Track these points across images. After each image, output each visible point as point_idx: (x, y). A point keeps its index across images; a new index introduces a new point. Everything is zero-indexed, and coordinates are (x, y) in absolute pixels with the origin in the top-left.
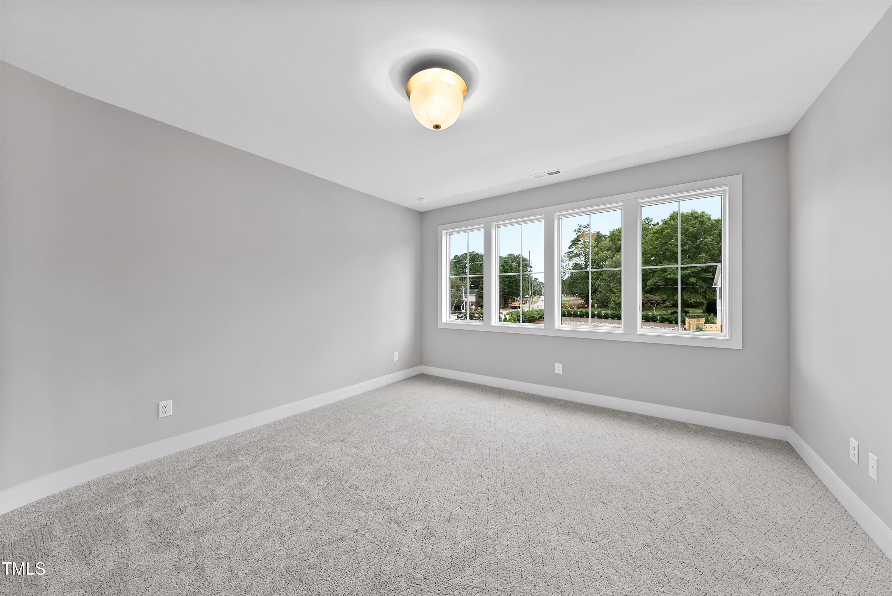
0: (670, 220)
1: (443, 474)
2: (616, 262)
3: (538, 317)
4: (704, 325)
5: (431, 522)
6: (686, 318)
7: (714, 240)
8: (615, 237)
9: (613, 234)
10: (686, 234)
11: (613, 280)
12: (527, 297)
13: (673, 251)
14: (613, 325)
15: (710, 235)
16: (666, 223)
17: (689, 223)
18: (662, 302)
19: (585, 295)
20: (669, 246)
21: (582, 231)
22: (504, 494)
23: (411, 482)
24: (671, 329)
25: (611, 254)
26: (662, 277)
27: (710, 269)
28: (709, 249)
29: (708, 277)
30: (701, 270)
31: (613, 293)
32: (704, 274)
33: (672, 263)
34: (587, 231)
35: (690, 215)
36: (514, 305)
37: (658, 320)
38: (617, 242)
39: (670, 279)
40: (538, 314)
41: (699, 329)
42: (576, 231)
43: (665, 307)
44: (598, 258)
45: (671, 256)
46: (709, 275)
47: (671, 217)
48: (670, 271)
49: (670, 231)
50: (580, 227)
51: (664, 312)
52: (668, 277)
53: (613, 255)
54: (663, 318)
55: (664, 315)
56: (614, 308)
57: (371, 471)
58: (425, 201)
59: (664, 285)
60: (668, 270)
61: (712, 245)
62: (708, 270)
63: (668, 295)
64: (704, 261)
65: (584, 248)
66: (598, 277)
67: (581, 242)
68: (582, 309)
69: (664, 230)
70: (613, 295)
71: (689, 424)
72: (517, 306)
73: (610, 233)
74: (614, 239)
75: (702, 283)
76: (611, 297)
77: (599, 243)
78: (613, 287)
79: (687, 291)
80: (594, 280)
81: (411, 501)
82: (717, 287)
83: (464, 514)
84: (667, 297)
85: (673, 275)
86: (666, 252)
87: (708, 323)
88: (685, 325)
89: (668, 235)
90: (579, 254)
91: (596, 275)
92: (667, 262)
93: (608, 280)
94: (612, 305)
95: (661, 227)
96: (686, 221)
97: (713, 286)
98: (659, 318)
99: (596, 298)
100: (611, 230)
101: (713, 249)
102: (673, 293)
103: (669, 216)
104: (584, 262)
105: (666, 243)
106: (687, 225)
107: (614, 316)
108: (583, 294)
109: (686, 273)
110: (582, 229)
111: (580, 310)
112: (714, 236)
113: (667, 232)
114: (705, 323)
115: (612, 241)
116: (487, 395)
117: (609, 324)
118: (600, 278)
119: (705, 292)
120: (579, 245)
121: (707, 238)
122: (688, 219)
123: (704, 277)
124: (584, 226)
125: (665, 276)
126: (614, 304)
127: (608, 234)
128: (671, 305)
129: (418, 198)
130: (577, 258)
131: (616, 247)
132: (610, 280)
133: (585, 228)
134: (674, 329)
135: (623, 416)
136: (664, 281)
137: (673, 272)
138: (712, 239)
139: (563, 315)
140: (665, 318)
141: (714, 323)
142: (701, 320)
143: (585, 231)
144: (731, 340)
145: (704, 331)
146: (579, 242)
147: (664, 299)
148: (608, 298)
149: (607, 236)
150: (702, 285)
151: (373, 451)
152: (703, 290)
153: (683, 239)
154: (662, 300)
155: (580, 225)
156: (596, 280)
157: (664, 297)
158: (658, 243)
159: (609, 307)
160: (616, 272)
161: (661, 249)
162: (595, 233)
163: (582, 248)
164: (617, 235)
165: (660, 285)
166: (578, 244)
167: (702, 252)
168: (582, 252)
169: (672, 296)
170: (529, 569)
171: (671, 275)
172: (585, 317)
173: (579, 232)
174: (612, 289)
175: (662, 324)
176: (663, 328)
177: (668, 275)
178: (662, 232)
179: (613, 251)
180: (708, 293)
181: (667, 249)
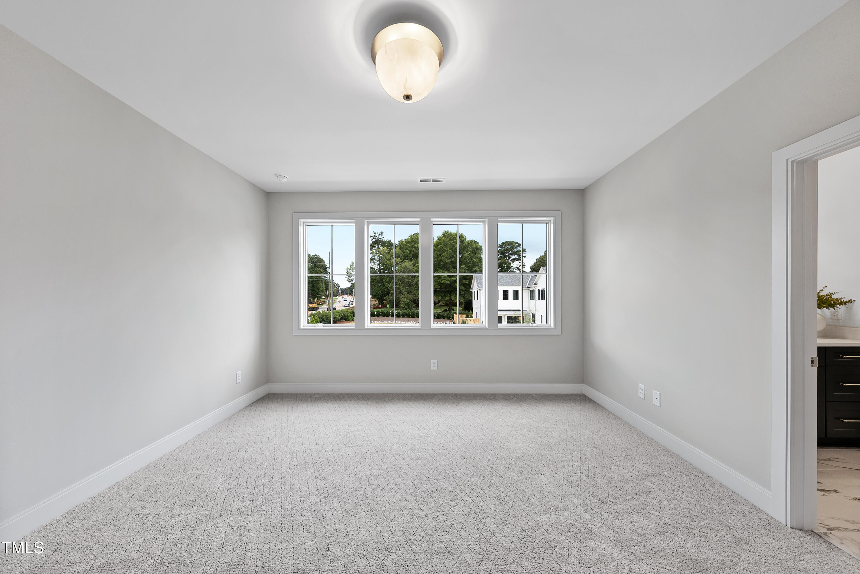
0: (443, 237)
1: (398, 504)
2: (404, 268)
3: (339, 318)
4: (467, 319)
5: (433, 564)
6: (454, 314)
7: (469, 255)
8: (403, 246)
9: (402, 244)
10: (453, 250)
11: (402, 283)
12: (323, 298)
13: (445, 262)
14: (404, 323)
15: (467, 252)
16: (440, 239)
17: (455, 241)
18: (438, 302)
19: (380, 296)
20: (442, 257)
21: (377, 238)
22: (470, 499)
23: (371, 529)
24: (445, 323)
25: (400, 261)
26: (438, 282)
27: (467, 277)
28: (466, 262)
29: (466, 283)
30: (462, 278)
31: (402, 295)
32: (463, 280)
33: (444, 271)
34: (381, 238)
35: (455, 235)
36: (311, 307)
37: (436, 317)
38: (405, 250)
39: (443, 284)
40: (340, 315)
41: (463, 322)
42: (372, 237)
43: (440, 306)
44: (390, 264)
45: (443, 266)
46: (467, 282)
47: (443, 235)
48: (443, 278)
49: (443, 246)
50: (375, 234)
51: (440, 310)
52: (442, 282)
53: (401, 261)
54: (439, 315)
55: (440, 312)
56: (404, 308)
57: (307, 538)
58: (285, 180)
59: (439, 289)
60: (442, 277)
61: (468, 259)
62: (466, 278)
63: (442, 296)
64: (464, 271)
65: (378, 253)
66: (390, 281)
67: (376, 248)
68: (379, 309)
69: (439, 245)
70: (403, 296)
71: (532, 394)
72: (314, 308)
73: (399, 242)
74: (403, 248)
75: (463, 287)
76: (401, 298)
77: (391, 250)
78: (402, 290)
79: (454, 293)
80: (387, 283)
81: (391, 551)
82: (473, 291)
83: (455, 537)
84: (441, 299)
85: (445, 281)
86: (441, 262)
87: (468, 318)
88: (453, 319)
89: (441, 249)
90: (374, 258)
91: (389, 279)
92: (441, 270)
93: (399, 283)
94: (402, 305)
95: (437, 242)
96: (453, 239)
97: (471, 290)
98: (436, 315)
99: (388, 299)
100: (400, 240)
101: (469, 262)
102: (445, 295)
103: (442, 234)
104: (379, 267)
105: (440, 255)
106: (454, 242)
107: (404, 314)
108: (377, 296)
109: (453, 279)
110: (377, 236)
111: (377, 310)
112: (470, 253)
113: (441, 246)
114: (466, 317)
115: (401, 250)
116: (368, 404)
117: (401, 322)
118: (392, 281)
119: (464, 295)
120: (374, 251)
121: (465, 253)
122: (454, 237)
123: (464, 283)
124: (379, 234)
125: (440, 282)
126: (404, 304)
127: (397, 243)
128: (444, 304)
129: (276, 174)
130: (373, 262)
131: (404, 255)
132: (400, 283)
133: (379, 236)
134: (446, 323)
135: (491, 398)
136: (439, 286)
137: (445, 279)
138: (468, 254)
139: (372, 315)
140: (440, 315)
141: (472, 317)
142: (463, 315)
143: (379, 238)
144: (555, 329)
145: (467, 323)
146: (374, 248)
147: (439, 300)
148: (398, 299)
149: (397, 244)
150: (463, 289)
151: (286, 511)
152: (463, 293)
153: (451, 253)
154: (438, 300)
155: (375, 232)
156: (389, 283)
157: (439, 298)
158: (435, 254)
159: (399, 307)
160: (404, 277)
161: (437, 260)
162: (388, 241)
163: (376, 253)
164: (404, 244)
165: (436, 289)
166: (373, 249)
167: (463, 264)
168: (376, 257)
169: (444, 297)
170: (549, 559)
171: (444, 281)
172: (381, 316)
173: (374, 238)
174: (402, 291)
175: (438, 319)
176: (439, 323)
177: (441, 281)
178: (438, 246)
179: (401, 259)
180: (466, 295)
181: (441, 260)
